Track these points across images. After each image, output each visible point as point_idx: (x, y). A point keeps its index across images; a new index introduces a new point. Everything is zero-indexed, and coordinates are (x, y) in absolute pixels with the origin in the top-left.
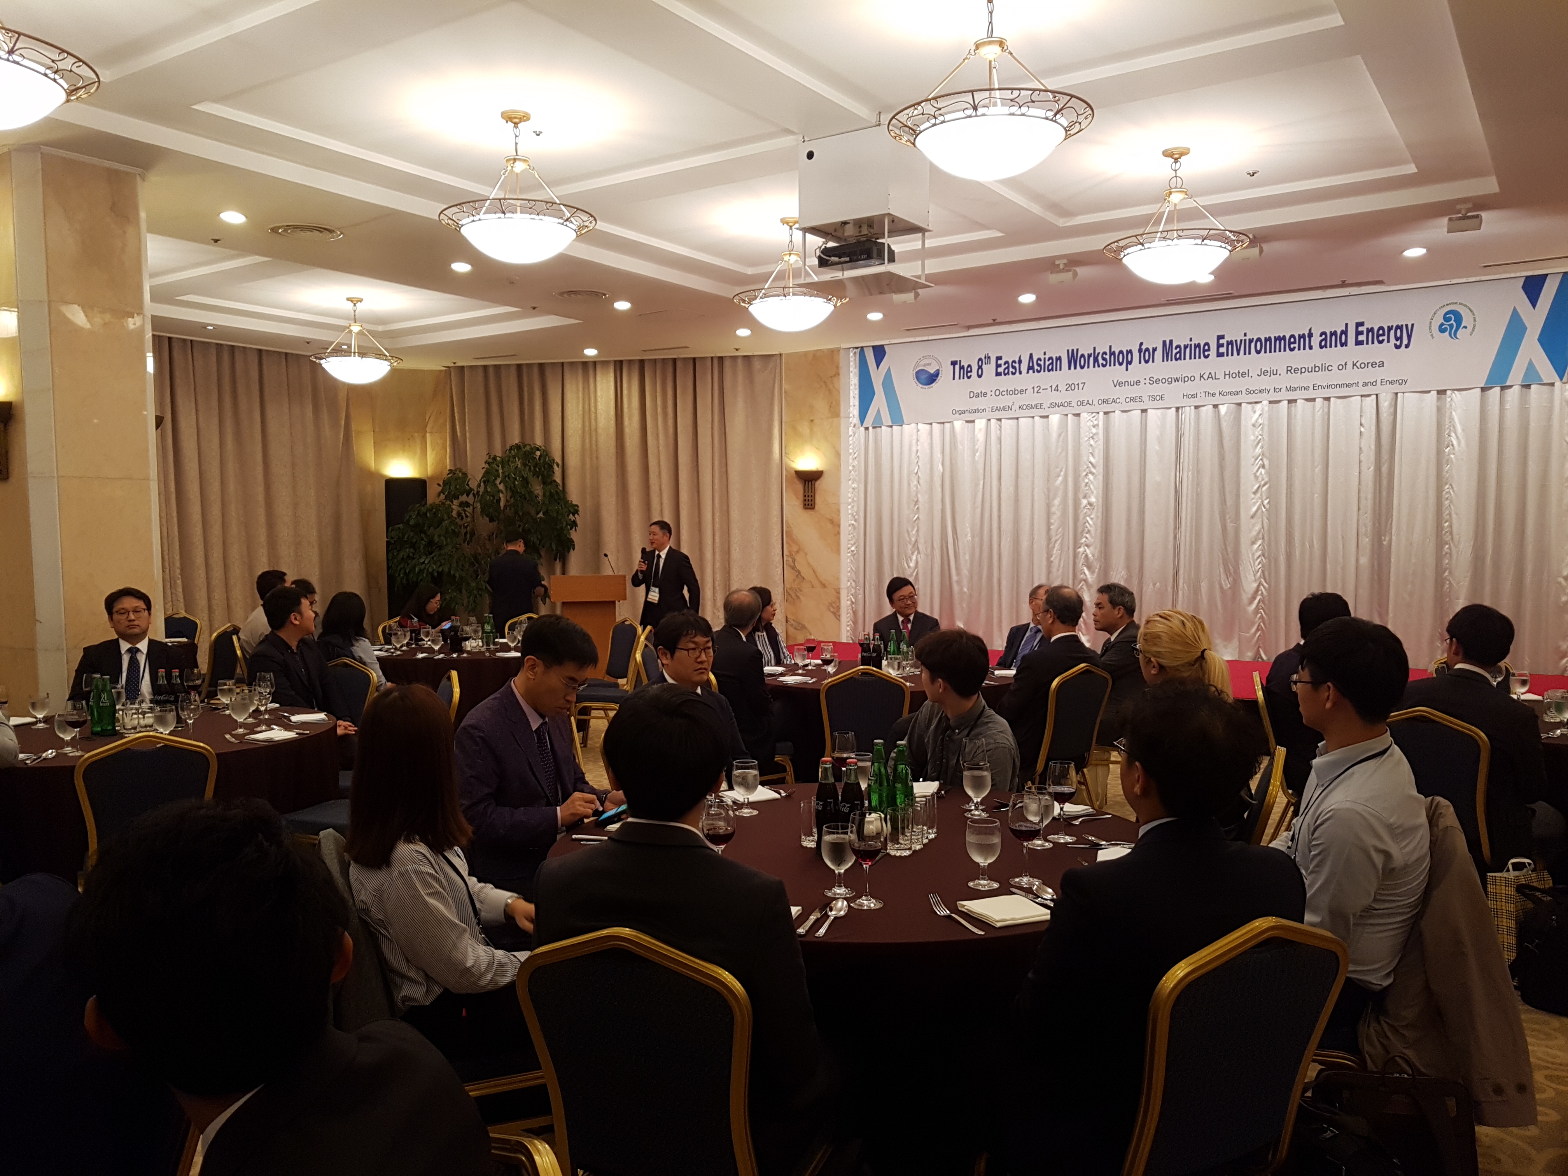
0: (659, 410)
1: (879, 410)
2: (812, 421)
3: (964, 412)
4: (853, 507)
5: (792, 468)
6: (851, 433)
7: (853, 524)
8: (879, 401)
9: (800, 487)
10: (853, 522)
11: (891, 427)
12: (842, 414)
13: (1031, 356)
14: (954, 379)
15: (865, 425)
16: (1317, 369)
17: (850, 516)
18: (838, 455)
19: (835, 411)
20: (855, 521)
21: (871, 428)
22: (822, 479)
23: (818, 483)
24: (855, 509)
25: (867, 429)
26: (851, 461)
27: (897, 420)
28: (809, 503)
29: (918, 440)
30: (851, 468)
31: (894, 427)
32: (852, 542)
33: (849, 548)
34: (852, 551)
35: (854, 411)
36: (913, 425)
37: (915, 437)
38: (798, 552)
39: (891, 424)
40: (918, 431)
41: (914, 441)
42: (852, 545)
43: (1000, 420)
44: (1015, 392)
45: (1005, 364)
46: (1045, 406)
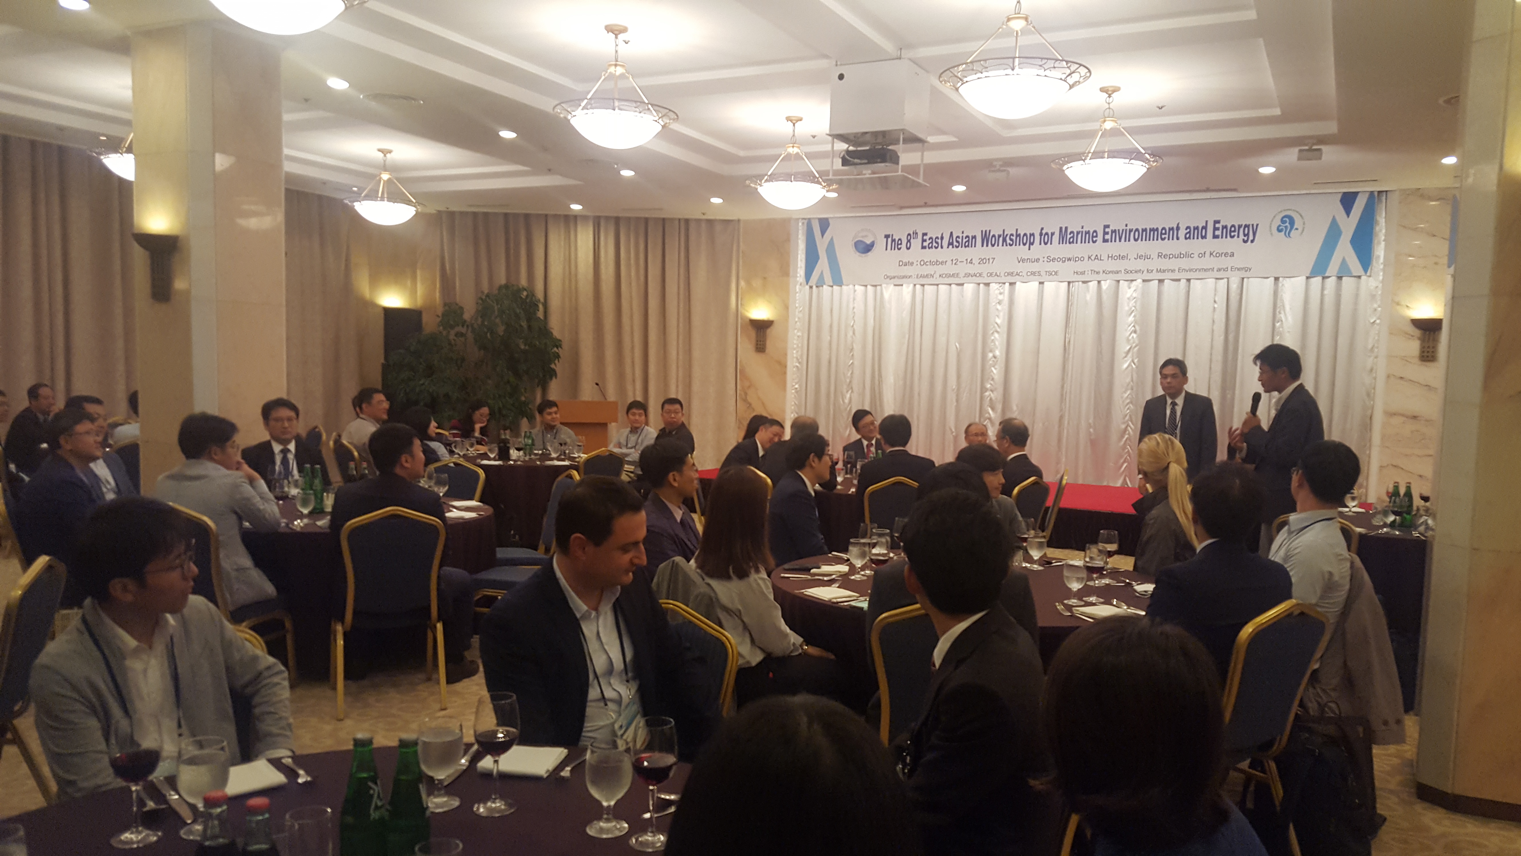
0: (632, 261)
1: (822, 273)
2: (765, 278)
3: (894, 277)
4: (797, 352)
5: (747, 317)
6: (797, 290)
7: (797, 366)
8: (823, 265)
9: (753, 333)
10: (797, 364)
11: (832, 286)
12: (791, 273)
13: (951, 233)
14: (886, 249)
15: (810, 284)
16: (1182, 256)
17: (795, 359)
18: (786, 307)
19: (785, 271)
20: (799, 363)
21: (814, 287)
22: (772, 327)
23: (768, 331)
24: (800, 353)
25: (811, 287)
26: (797, 313)
27: (838, 281)
28: (760, 347)
29: (854, 299)
30: (797, 320)
31: (834, 287)
32: (796, 381)
33: (794, 386)
34: (796, 388)
35: (801, 272)
36: (851, 286)
37: (852, 296)
38: (749, 387)
39: (832, 284)
40: (855, 291)
41: (852, 300)
42: (796, 384)
43: (923, 285)
44: (937, 263)
45: (929, 239)
46: (962, 275)
